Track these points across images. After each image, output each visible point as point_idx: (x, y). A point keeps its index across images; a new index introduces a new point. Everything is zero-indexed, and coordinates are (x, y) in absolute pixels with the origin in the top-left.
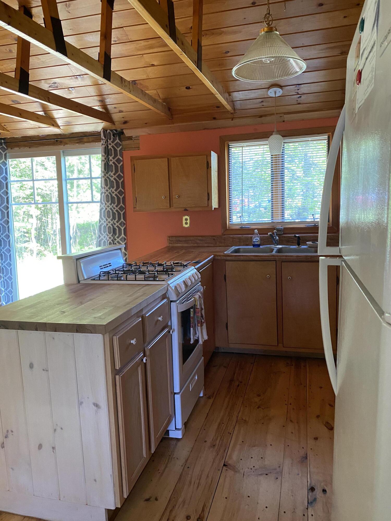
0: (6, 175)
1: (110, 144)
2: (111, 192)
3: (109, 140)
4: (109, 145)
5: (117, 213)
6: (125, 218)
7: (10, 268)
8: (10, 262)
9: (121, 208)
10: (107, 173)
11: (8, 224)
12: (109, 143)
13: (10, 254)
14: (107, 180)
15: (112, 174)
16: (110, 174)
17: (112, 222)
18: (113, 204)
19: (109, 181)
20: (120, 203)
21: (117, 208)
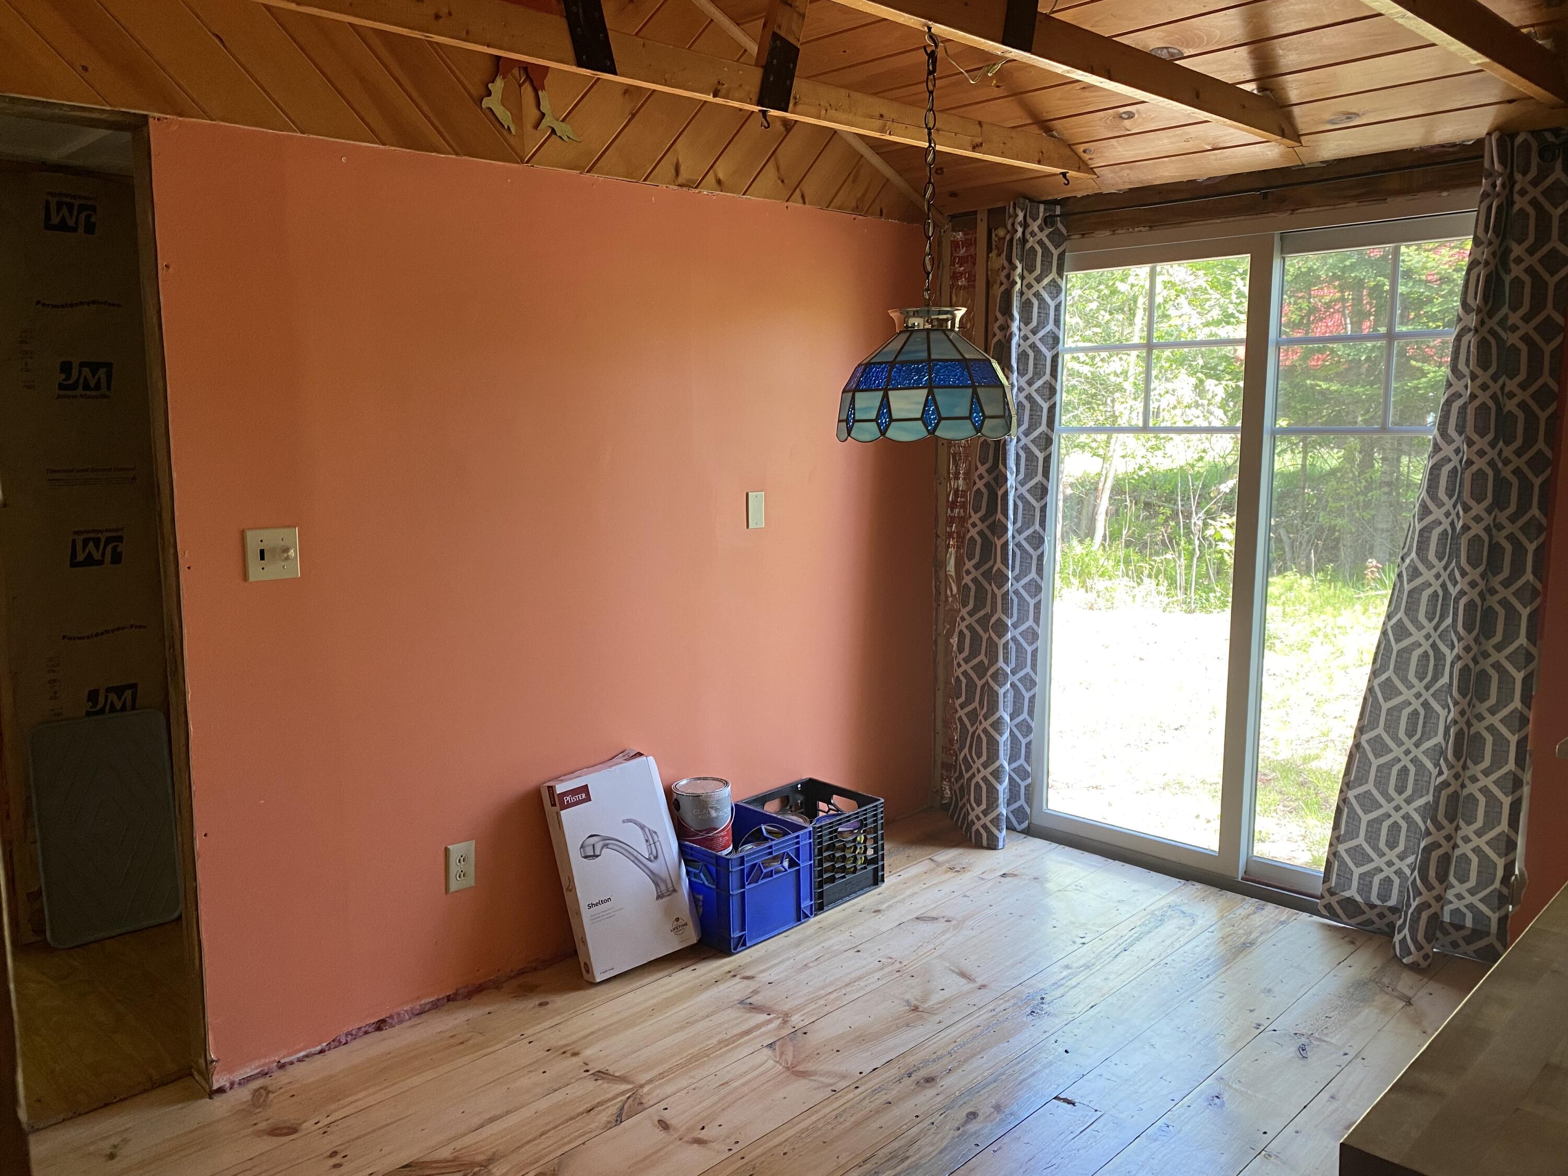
0: (1055, 330)
1: (1523, 192)
2: (1499, 394)
3: (1518, 176)
4: (1516, 197)
5: (1515, 481)
6: (1546, 504)
7: (1034, 646)
8: (1035, 627)
9: (1538, 462)
10: (1490, 315)
11: (1042, 499)
12: (1517, 187)
13: (1037, 599)
14: (1489, 343)
15: (1514, 318)
16: (1505, 318)
17: (1488, 520)
18: (1501, 444)
19: (1498, 348)
20: (1536, 441)
21: (1521, 463)
